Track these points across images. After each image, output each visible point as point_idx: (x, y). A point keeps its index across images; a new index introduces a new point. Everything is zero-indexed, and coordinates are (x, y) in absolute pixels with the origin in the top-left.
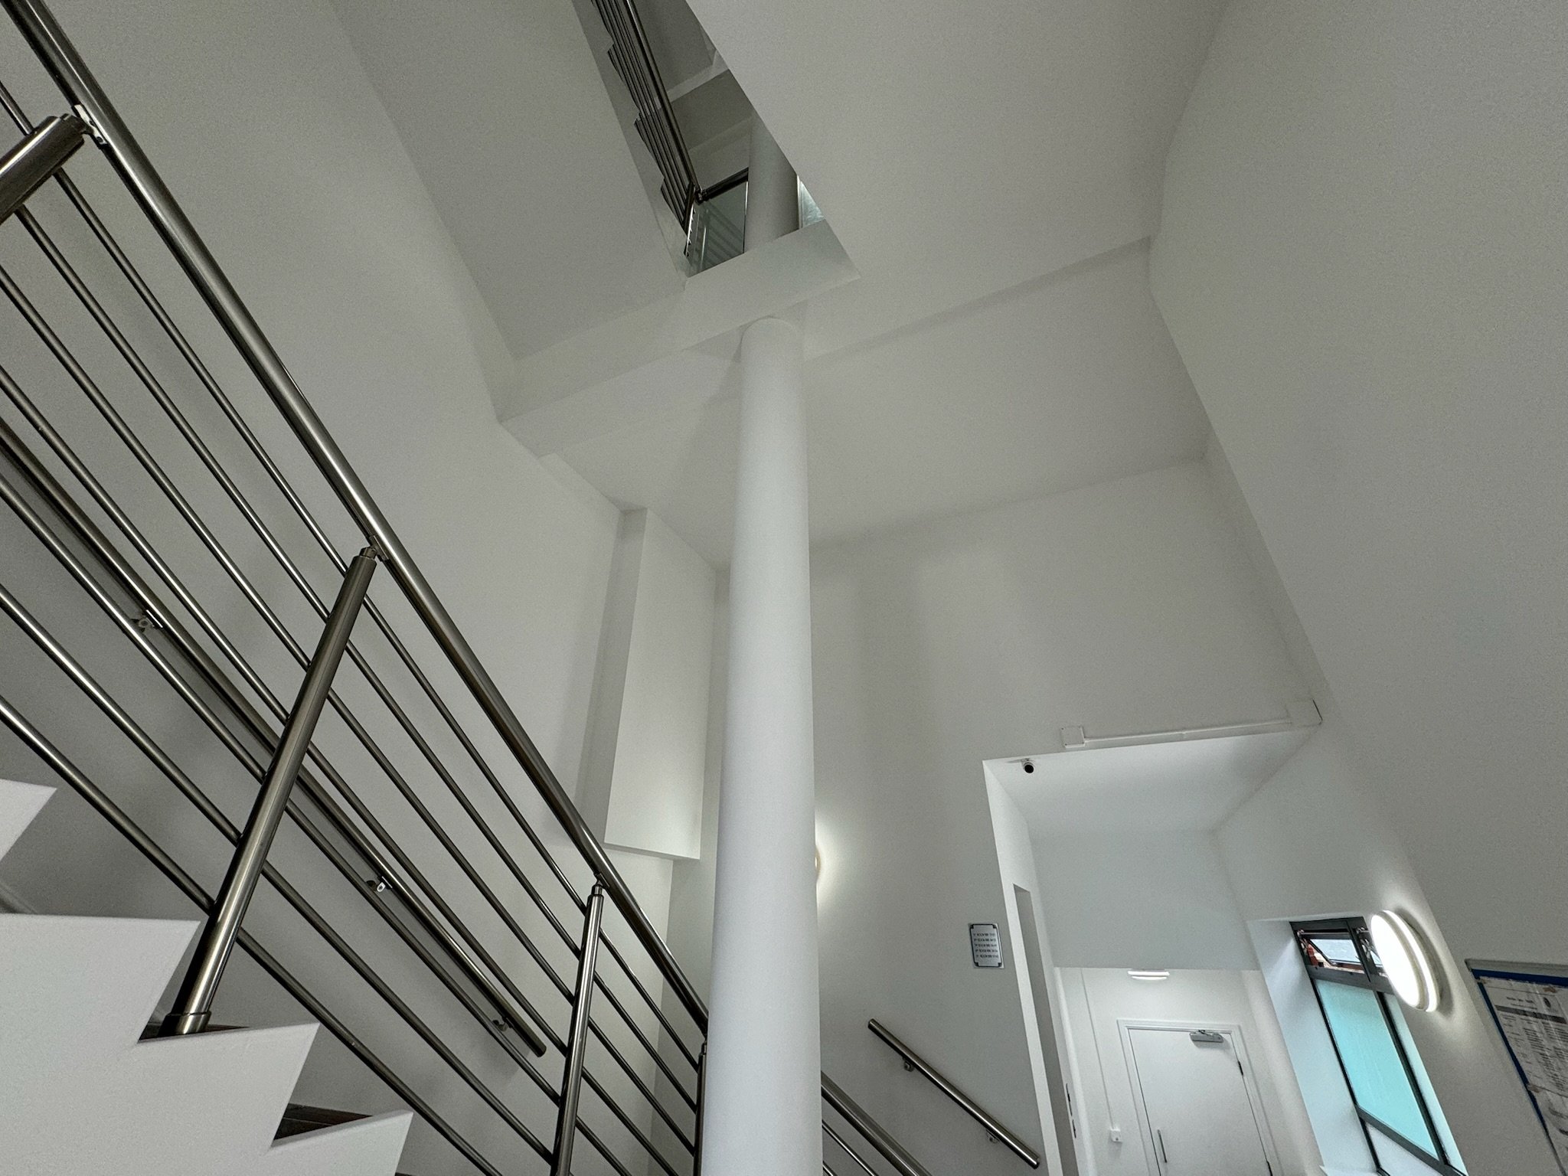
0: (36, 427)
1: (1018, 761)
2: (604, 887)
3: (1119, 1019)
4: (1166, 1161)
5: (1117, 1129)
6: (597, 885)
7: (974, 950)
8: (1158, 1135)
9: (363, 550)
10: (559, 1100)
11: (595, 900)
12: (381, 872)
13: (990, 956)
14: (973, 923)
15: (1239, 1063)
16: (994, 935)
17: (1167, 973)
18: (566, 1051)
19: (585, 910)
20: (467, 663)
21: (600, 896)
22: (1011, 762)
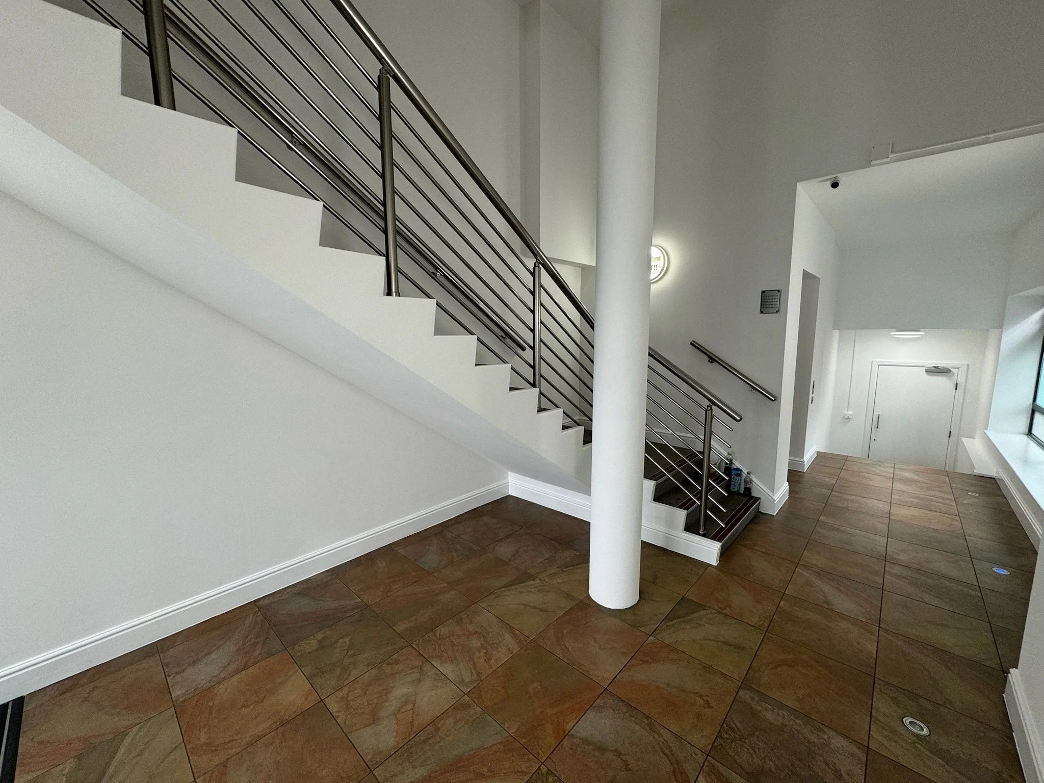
0: (229, 20)
1: (827, 180)
2: (540, 263)
3: (873, 360)
4: (877, 427)
5: (851, 413)
6: (536, 262)
7: (762, 304)
8: (877, 417)
9: (380, 70)
10: (533, 367)
11: (537, 268)
12: (436, 268)
13: (772, 307)
14: (764, 290)
15: (957, 384)
16: (777, 296)
17: (923, 333)
18: (533, 348)
19: (533, 274)
20: (451, 141)
21: (539, 267)
22: (820, 182)
